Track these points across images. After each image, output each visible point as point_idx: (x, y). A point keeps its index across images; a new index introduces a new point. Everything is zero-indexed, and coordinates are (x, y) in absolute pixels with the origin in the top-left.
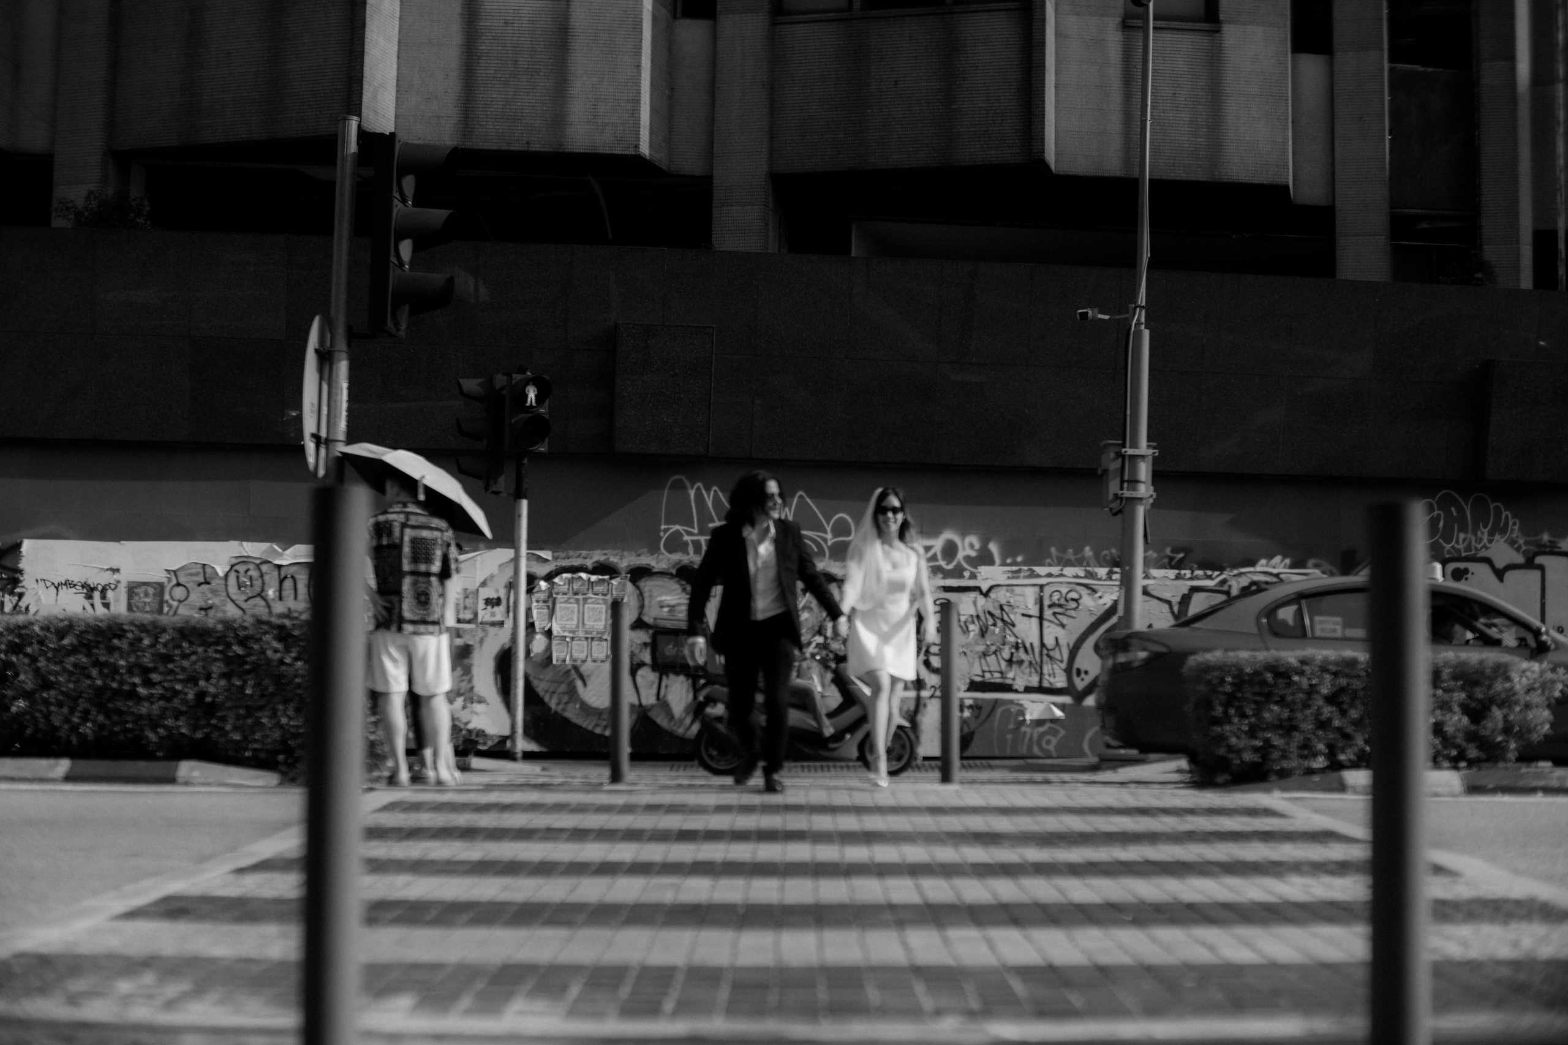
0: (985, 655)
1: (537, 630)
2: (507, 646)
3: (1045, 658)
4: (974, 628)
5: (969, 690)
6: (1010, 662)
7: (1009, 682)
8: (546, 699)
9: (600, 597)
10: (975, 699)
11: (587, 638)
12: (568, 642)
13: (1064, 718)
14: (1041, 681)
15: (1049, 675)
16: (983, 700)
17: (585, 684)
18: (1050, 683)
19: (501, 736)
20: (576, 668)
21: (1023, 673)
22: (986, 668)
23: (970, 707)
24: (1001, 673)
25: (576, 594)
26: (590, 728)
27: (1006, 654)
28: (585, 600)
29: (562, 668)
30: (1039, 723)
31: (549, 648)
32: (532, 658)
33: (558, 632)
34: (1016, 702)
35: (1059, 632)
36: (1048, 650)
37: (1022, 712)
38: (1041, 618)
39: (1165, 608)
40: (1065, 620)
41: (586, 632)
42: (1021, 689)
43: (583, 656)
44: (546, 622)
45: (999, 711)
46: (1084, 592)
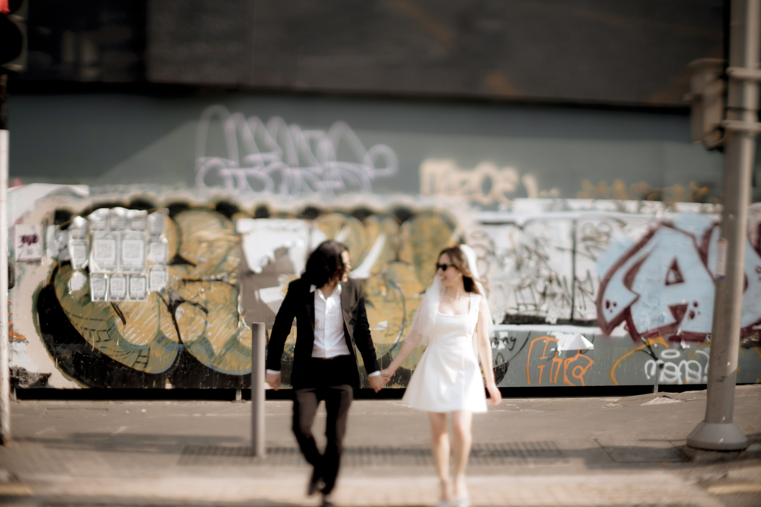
0: (520, 288)
1: (75, 267)
2: (45, 284)
3: (577, 291)
4: (510, 262)
5: (504, 323)
6: (544, 295)
7: (542, 314)
8: (86, 337)
9: (138, 233)
10: (510, 332)
11: (125, 276)
12: (106, 280)
13: (593, 348)
14: (572, 314)
15: (581, 307)
16: (518, 333)
17: (124, 322)
18: (582, 316)
19: (42, 374)
20: (115, 306)
21: (556, 305)
22: (520, 301)
23: (505, 339)
24: (535, 305)
25: (113, 229)
26: (130, 365)
27: (540, 287)
28: (123, 237)
29: (100, 305)
30: (570, 354)
31: (87, 285)
32: (70, 296)
33: (96, 270)
34: (548, 333)
35: (591, 266)
36: (580, 282)
37: (554, 344)
38: (574, 252)
39: (689, 242)
40: (596, 254)
41: (125, 269)
42: (554, 321)
43: (121, 293)
44: (84, 259)
45: (532, 343)
46: (615, 226)
